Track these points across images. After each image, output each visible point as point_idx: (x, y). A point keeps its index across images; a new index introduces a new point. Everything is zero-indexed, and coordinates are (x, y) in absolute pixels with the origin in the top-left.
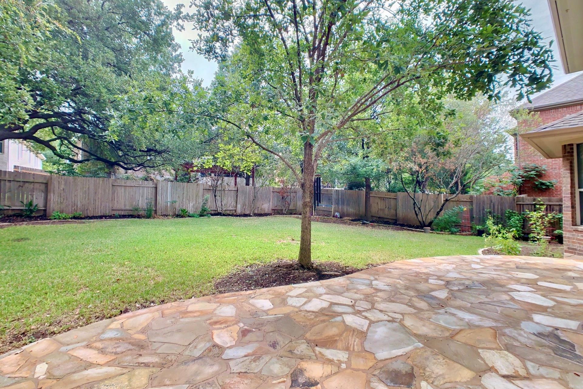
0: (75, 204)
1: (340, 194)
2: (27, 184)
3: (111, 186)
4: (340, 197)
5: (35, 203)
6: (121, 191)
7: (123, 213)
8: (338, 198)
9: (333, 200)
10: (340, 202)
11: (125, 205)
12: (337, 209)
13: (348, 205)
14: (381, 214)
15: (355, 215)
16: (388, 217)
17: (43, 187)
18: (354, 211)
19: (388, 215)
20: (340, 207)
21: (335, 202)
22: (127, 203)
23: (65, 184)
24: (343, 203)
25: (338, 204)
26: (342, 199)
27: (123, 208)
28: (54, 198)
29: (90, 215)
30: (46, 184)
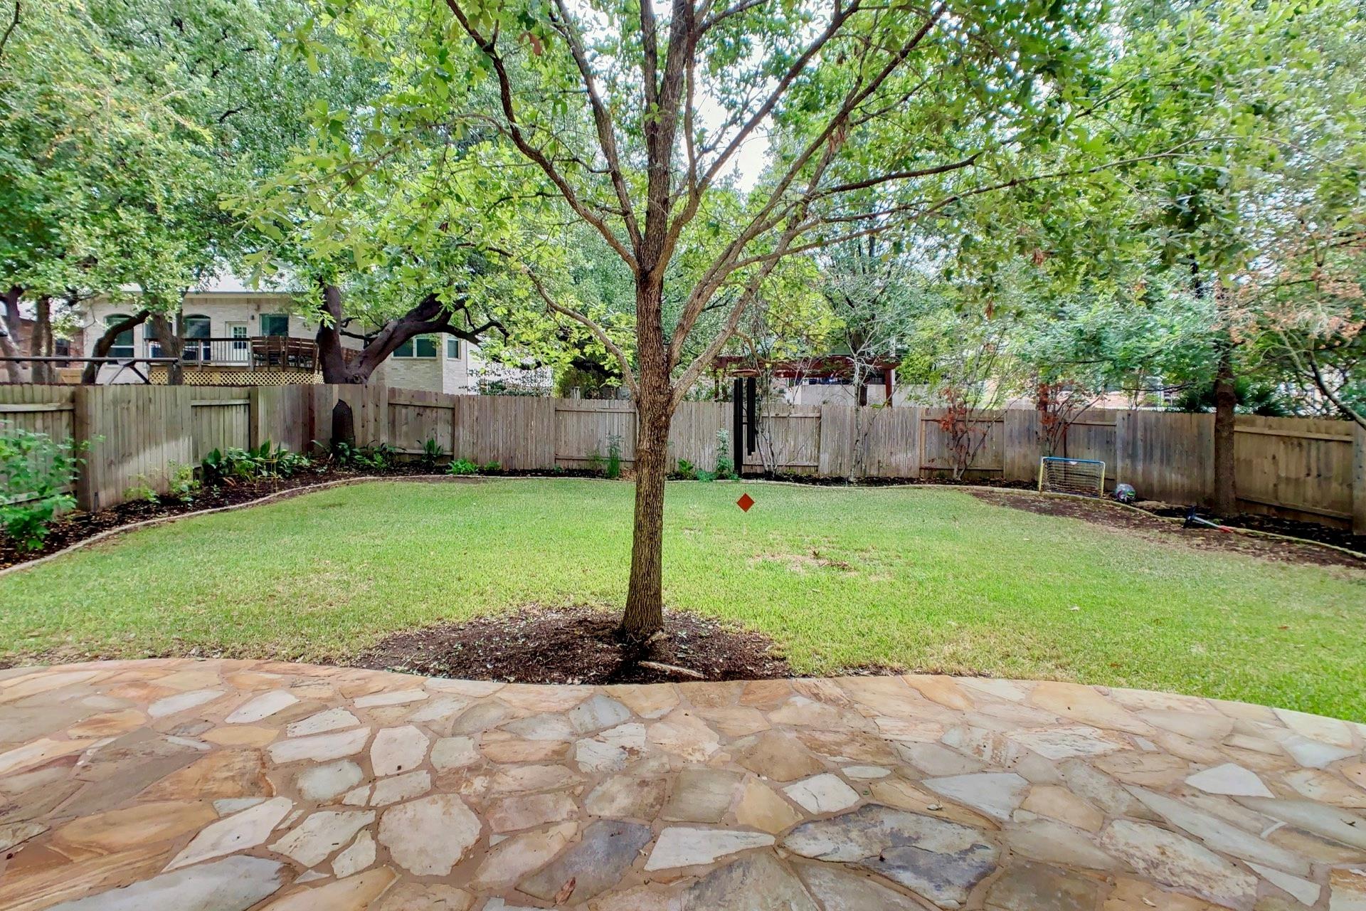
0: (494, 447)
1: (1140, 424)
2: (428, 411)
3: (552, 411)
4: (1139, 434)
5: (439, 443)
6: (571, 420)
7: (575, 466)
8: (1135, 437)
9: (1119, 445)
10: (1140, 452)
11: (579, 450)
12: (1129, 473)
13: (1166, 460)
14: (1288, 497)
15: (1190, 495)
16: (1319, 509)
17: (449, 414)
18: (1186, 481)
19: (1316, 503)
20: (1140, 468)
21: (1125, 449)
22: (583, 446)
23: (480, 410)
24: (1149, 456)
25: (1133, 457)
26: (1145, 441)
27: (575, 455)
28: (463, 434)
29: (519, 467)
30: (453, 409)
